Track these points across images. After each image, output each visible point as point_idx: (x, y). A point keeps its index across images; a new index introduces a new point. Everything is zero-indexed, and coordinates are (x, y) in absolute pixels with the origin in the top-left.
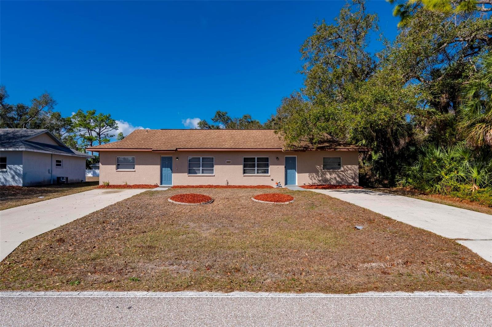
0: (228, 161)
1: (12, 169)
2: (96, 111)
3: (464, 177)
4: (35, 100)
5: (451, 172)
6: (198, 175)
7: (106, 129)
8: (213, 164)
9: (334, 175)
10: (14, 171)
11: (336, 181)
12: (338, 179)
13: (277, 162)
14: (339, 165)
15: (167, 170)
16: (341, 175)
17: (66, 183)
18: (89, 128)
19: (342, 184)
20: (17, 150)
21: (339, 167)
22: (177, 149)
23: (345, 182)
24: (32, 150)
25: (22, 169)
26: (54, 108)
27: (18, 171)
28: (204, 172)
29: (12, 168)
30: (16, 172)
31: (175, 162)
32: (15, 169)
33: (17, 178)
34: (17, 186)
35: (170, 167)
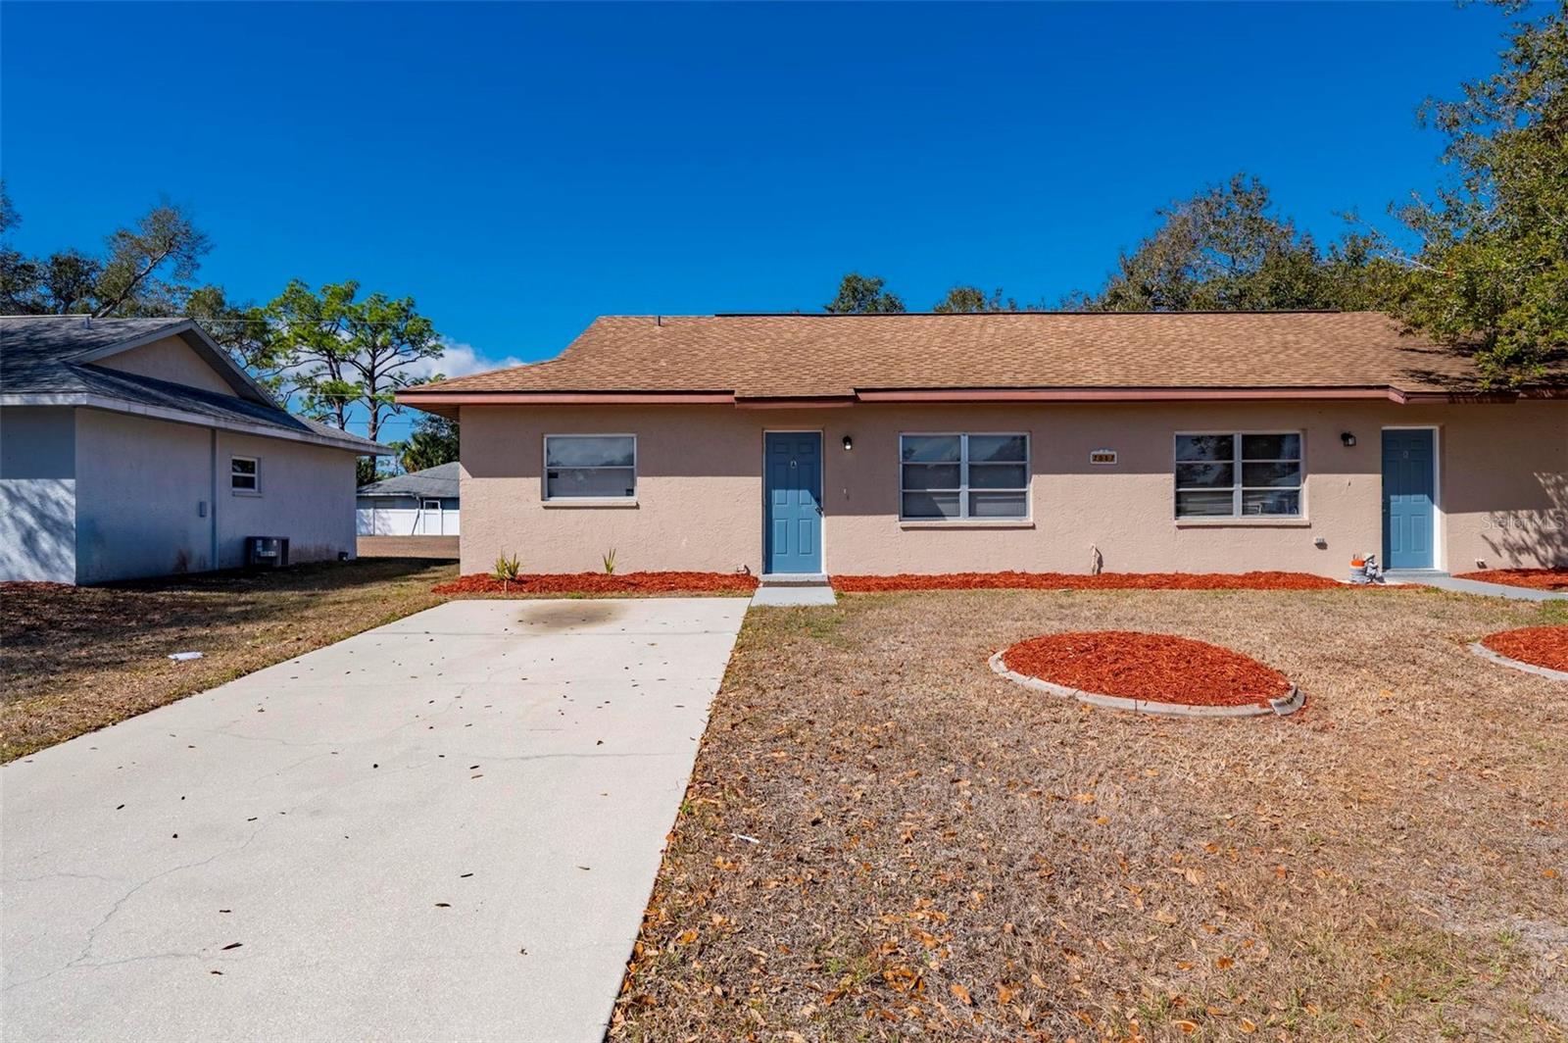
0: (1101, 452)
1: (23, 499)
2: (357, 286)
4: (122, 236)
6: (949, 521)
7: (395, 353)
8: (1024, 467)
10: (33, 510)
13: (1345, 456)
15: (793, 501)
17: (279, 563)
18: (330, 354)
20: (46, 400)
22: (857, 391)
24: (120, 405)
25: (73, 501)
26: (199, 265)
27: (54, 507)
28: (980, 507)
29: (25, 493)
30: (42, 517)
31: (837, 458)
32: (36, 502)
33: (46, 542)
34: (49, 584)
35: (812, 483)
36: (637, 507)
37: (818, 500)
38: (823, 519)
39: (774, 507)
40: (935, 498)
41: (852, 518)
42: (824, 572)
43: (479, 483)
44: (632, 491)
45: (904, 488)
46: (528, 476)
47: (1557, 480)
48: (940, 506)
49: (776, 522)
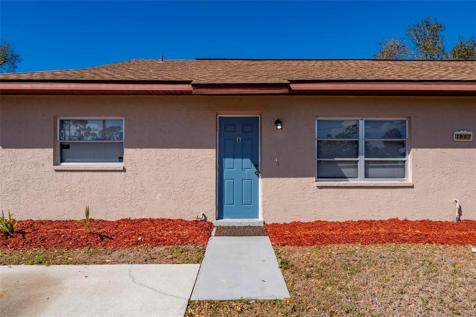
36: (124, 170)
37: (256, 166)
38: (260, 180)
39: (225, 171)
40: (340, 165)
41: (281, 179)
42: (261, 218)
43: (7, 152)
44: (122, 158)
45: (318, 158)
46: (43, 147)
48: (343, 170)
49: (226, 182)
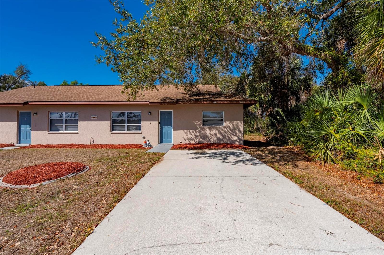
0: (93, 116)
3: (364, 136)
5: (344, 128)
6: (61, 132)
9: (214, 131)
11: (217, 138)
12: (219, 135)
13: (150, 117)
14: (222, 120)
16: (222, 132)
19: (223, 141)
21: (221, 122)
22: (27, 102)
23: (228, 140)
28: (68, 129)
31: (34, 117)
35: (29, 122)
37: (31, 127)
38: (32, 131)
40: (58, 127)
41: (37, 131)
45: (50, 124)
47: (199, 123)
